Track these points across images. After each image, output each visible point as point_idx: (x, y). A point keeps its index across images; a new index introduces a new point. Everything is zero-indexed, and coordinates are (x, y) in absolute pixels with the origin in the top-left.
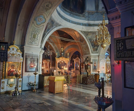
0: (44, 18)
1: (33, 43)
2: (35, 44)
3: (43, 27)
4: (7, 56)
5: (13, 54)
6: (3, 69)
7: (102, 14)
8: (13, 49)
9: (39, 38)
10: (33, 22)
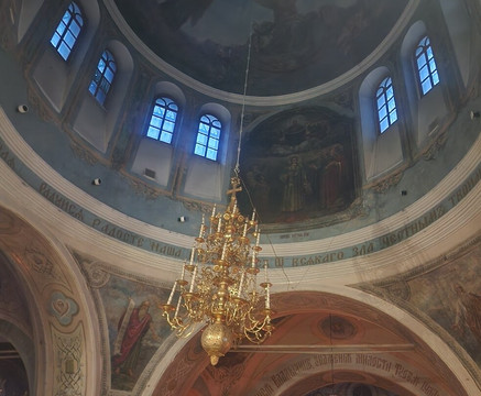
7: (431, 159)
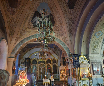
0: (102, 32)
1: (95, 52)
2: (97, 53)
3: (101, 39)
4: (79, 64)
5: (82, 62)
6: (78, 73)
8: (82, 58)
9: (99, 47)
10: (93, 37)
